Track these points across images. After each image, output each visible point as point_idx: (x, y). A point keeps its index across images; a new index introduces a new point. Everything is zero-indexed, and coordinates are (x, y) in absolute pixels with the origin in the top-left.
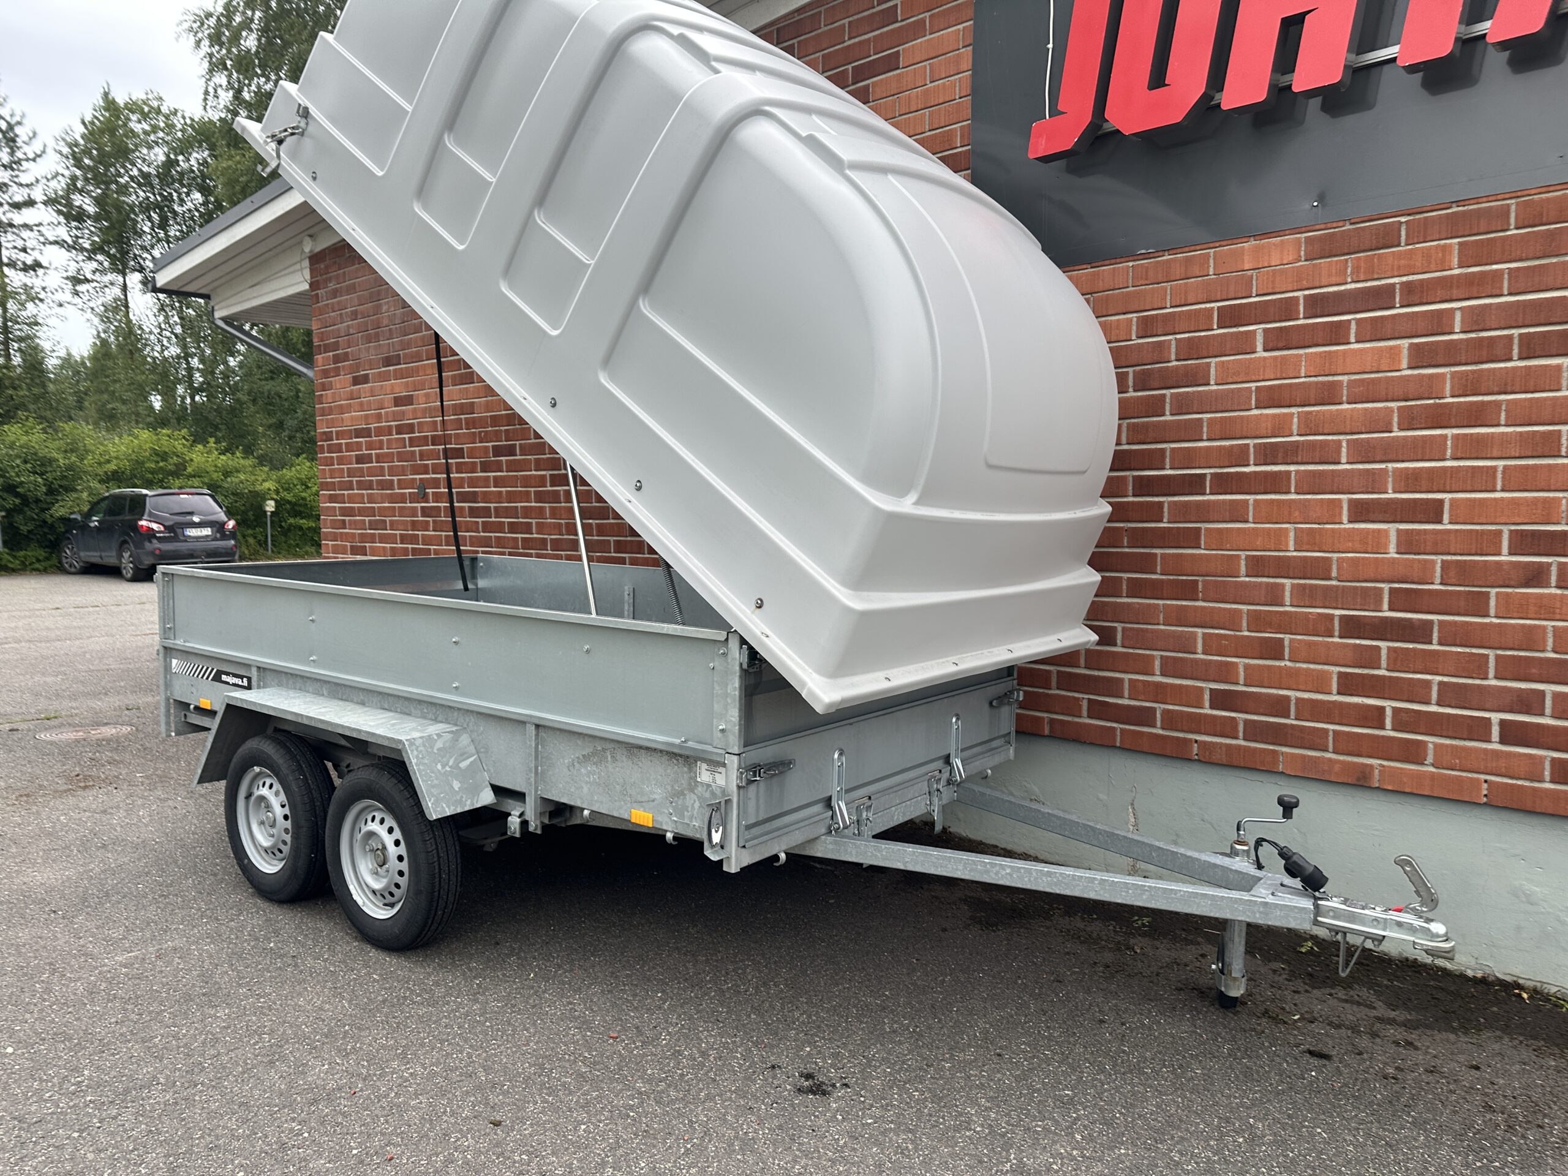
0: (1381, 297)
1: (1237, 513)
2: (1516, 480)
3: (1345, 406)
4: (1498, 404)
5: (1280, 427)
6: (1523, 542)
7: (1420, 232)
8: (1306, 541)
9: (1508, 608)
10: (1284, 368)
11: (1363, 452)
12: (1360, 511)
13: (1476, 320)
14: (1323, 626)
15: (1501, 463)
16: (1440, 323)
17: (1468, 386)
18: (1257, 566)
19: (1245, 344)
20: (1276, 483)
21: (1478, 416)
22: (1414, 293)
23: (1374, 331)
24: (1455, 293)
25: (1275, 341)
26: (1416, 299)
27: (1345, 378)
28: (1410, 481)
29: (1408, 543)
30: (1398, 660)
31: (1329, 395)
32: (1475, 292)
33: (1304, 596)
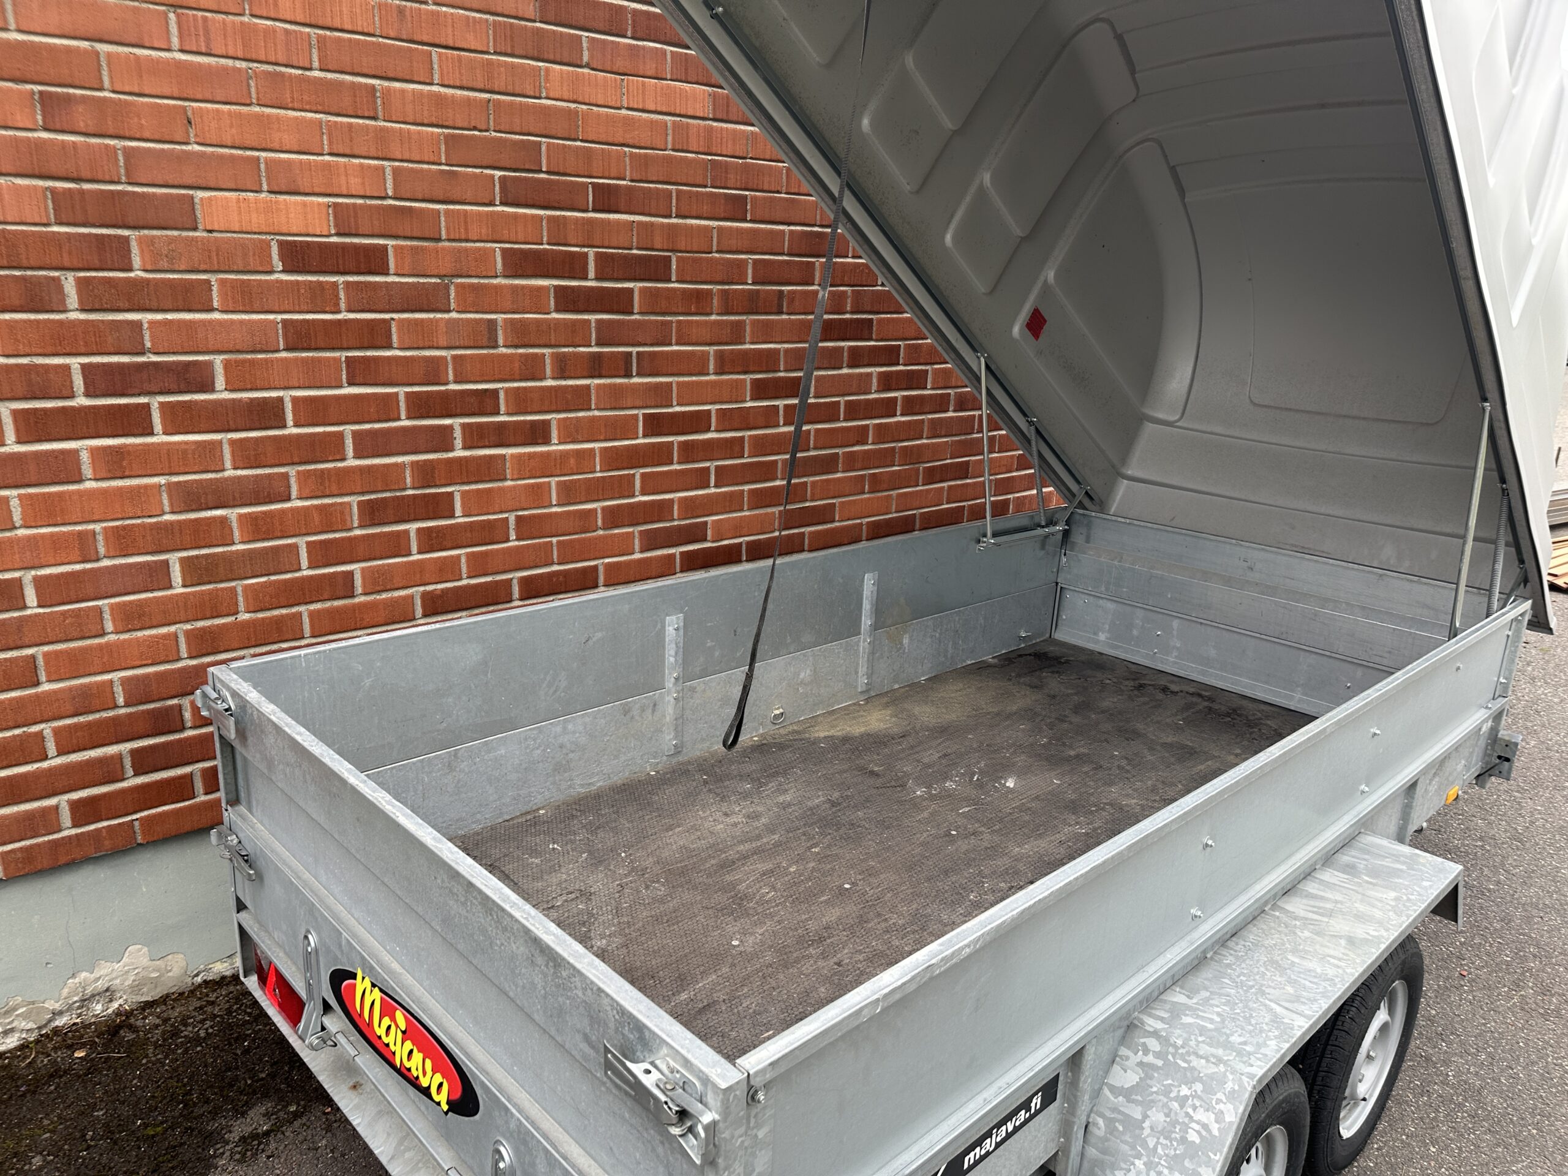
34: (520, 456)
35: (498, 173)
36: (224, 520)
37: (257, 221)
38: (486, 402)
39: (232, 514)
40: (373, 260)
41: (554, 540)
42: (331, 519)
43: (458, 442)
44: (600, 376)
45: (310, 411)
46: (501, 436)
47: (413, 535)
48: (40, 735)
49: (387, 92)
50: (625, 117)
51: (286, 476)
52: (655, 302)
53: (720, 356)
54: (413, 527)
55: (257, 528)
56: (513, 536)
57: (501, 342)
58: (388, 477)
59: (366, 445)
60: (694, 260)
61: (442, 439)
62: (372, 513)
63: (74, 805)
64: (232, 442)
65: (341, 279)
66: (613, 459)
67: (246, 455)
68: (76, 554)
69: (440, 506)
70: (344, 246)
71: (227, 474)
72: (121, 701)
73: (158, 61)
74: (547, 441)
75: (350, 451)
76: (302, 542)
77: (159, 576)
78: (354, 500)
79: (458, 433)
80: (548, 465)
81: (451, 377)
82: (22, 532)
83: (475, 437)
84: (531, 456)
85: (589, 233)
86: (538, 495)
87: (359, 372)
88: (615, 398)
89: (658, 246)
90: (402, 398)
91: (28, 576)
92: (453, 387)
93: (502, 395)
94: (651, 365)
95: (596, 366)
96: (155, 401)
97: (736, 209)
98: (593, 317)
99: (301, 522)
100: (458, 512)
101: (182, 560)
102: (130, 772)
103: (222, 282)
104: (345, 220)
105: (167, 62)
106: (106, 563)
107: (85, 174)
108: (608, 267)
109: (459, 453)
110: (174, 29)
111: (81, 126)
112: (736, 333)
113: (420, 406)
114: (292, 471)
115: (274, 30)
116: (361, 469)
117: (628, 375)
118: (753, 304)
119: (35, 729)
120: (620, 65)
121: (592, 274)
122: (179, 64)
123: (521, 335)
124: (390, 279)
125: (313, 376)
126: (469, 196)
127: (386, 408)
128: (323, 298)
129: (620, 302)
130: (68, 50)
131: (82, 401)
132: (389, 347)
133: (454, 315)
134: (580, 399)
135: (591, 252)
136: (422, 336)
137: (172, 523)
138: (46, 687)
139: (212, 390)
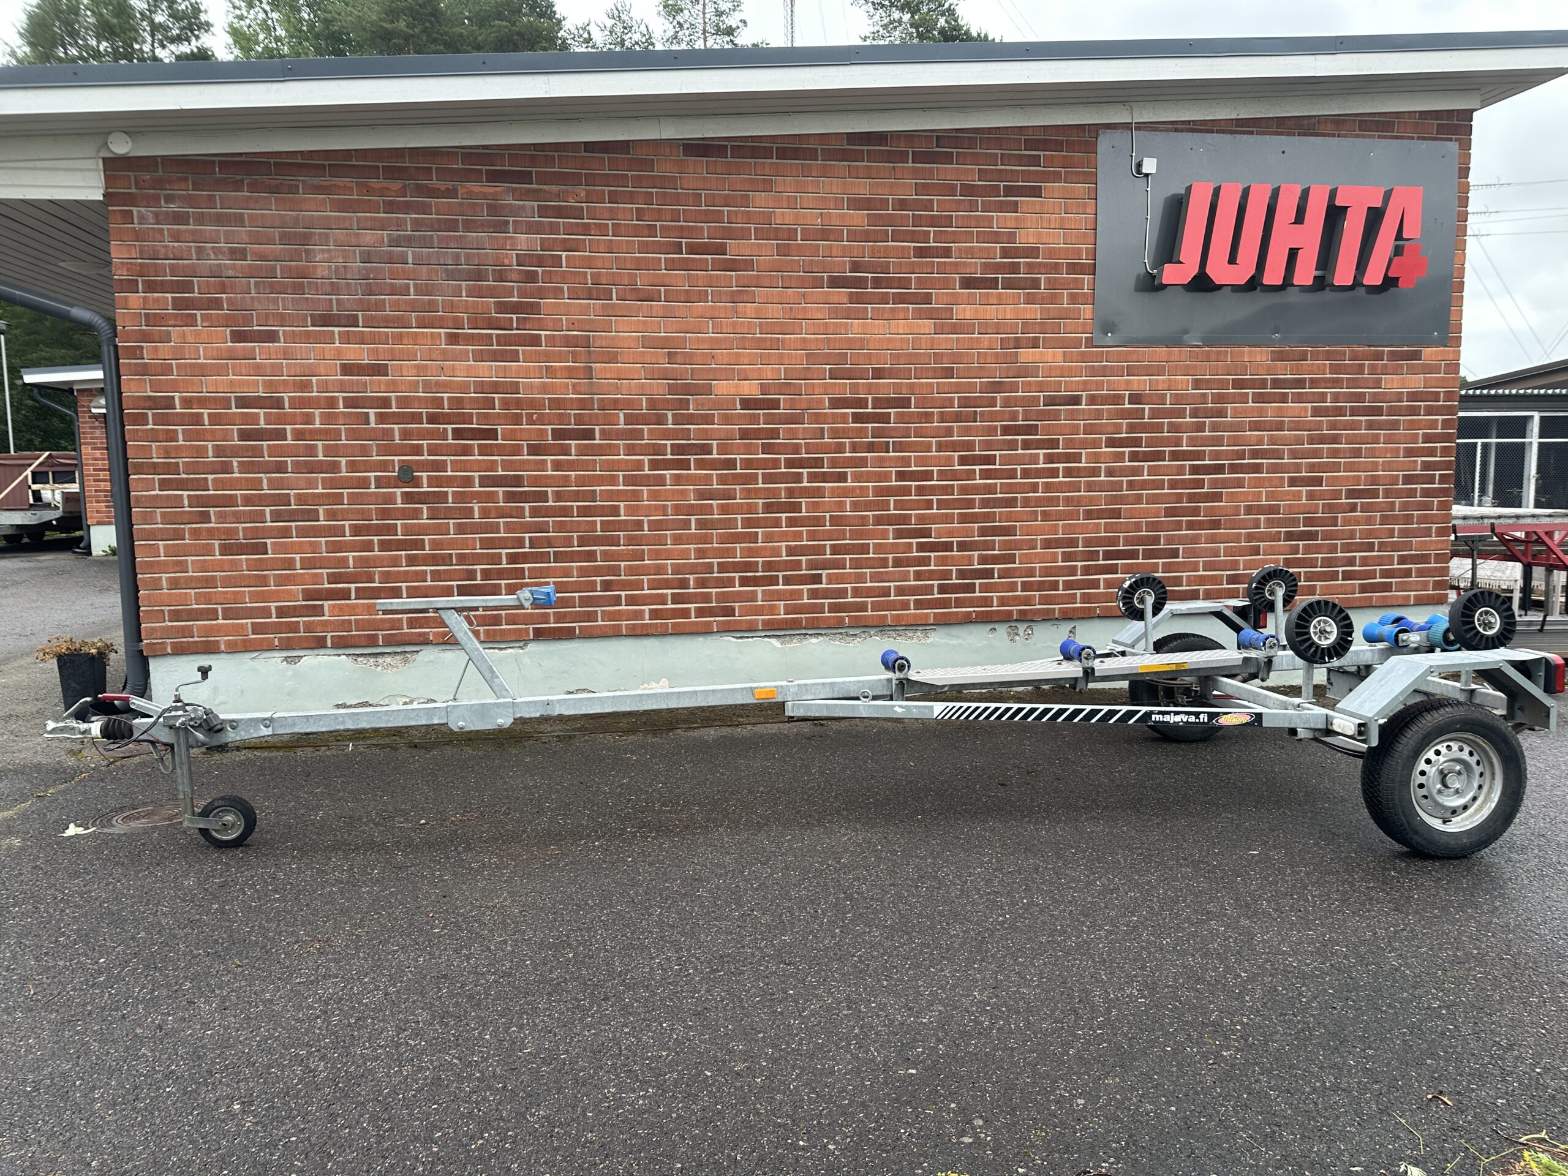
0: (1300, 383)
1: (1239, 484)
2: (1349, 468)
3: (1286, 432)
4: (1342, 434)
5: (1260, 441)
6: (1351, 494)
7: (1316, 356)
8: (1271, 496)
9: (1346, 522)
10: (1261, 412)
11: (1294, 454)
12: (1293, 482)
13: (1336, 398)
14: (1276, 537)
15: (1343, 460)
16: (1322, 398)
17: (1333, 426)
18: (1249, 510)
19: (1244, 399)
20: (1257, 469)
21: (1335, 439)
22: (1314, 383)
23: (1299, 398)
24: (1329, 385)
25: (1258, 398)
26: (1314, 386)
27: (1286, 419)
28: (1312, 468)
29: (1311, 496)
30: (1308, 549)
31: (1280, 427)
32: (1335, 385)
33: (1270, 523)
34: (833, 487)
35: (828, 366)
36: (711, 504)
37: (733, 391)
38: (818, 463)
39: (714, 503)
40: (775, 404)
41: (848, 528)
42: (751, 509)
43: (805, 480)
44: (873, 452)
45: (747, 464)
46: (825, 477)
47: (784, 519)
48: (643, 579)
49: (783, 339)
50: (888, 338)
51: (735, 489)
52: (901, 418)
53: (939, 444)
54: (784, 515)
55: (724, 509)
56: (828, 524)
57: (826, 436)
58: (775, 493)
59: (768, 479)
60: (924, 398)
61: (798, 478)
62: (768, 508)
63: (651, 611)
64: (717, 474)
65: (761, 412)
66: (879, 491)
67: (722, 480)
68: (661, 514)
69: (796, 508)
70: (763, 399)
71: (715, 487)
72: (670, 572)
73: (705, 337)
74: (846, 481)
75: (760, 481)
76: (739, 517)
77: (686, 525)
78: (761, 501)
79: (805, 476)
80: (846, 492)
81: (804, 451)
82: (646, 503)
83: (813, 477)
84: (838, 487)
85: (869, 389)
86: (841, 506)
87: (767, 449)
88: (880, 462)
89: (904, 392)
90: (783, 460)
91: (646, 519)
92: (804, 456)
93: (825, 460)
94: (899, 447)
95: (871, 448)
96: (692, 458)
97: (949, 373)
98: (870, 425)
99: (739, 508)
100: (804, 511)
101: (696, 519)
102: (670, 602)
103: (719, 414)
104: (764, 390)
105: (707, 337)
106: (671, 517)
107: (679, 378)
108: (877, 403)
109: (805, 484)
110: (711, 326)
111: (679, 362)
112: (949, 432)
113: (790, 464)
114: (738, 487)
115: (744, 322)
116: (764, 488)
117: (888, 452)
118: (958, 417)
119: (642, 577)
120: (886, 316)
121: (870, 406)
122: (711, 337)
123: (835, 433)
124: (780, 411)
125: (749, 450)
126: (815, 377)
127: (776, 464)
128: (754, 419)
129: (885, 419)
130: (677, 337)
131: (669, 457)
132: (779, 439)
133: (806, 425)
134: (863, 462)
135: (870, 397)
136: (793, 434)
137: (693, 504)
138: (647, 562)
139: (712, 454)
